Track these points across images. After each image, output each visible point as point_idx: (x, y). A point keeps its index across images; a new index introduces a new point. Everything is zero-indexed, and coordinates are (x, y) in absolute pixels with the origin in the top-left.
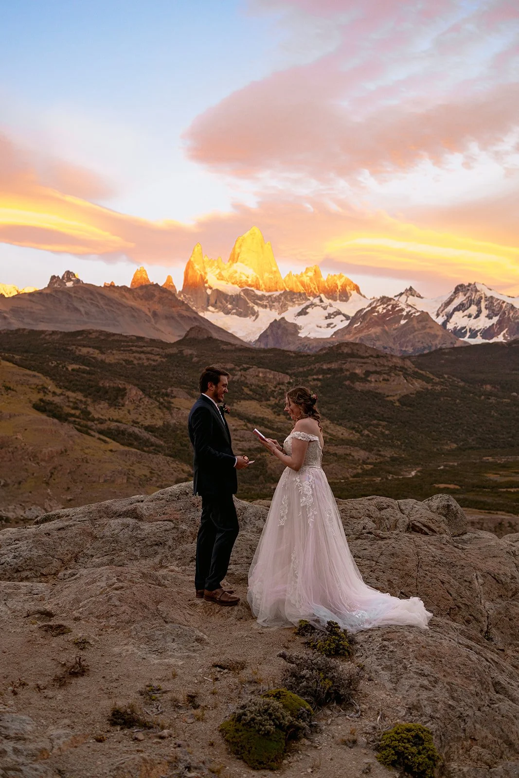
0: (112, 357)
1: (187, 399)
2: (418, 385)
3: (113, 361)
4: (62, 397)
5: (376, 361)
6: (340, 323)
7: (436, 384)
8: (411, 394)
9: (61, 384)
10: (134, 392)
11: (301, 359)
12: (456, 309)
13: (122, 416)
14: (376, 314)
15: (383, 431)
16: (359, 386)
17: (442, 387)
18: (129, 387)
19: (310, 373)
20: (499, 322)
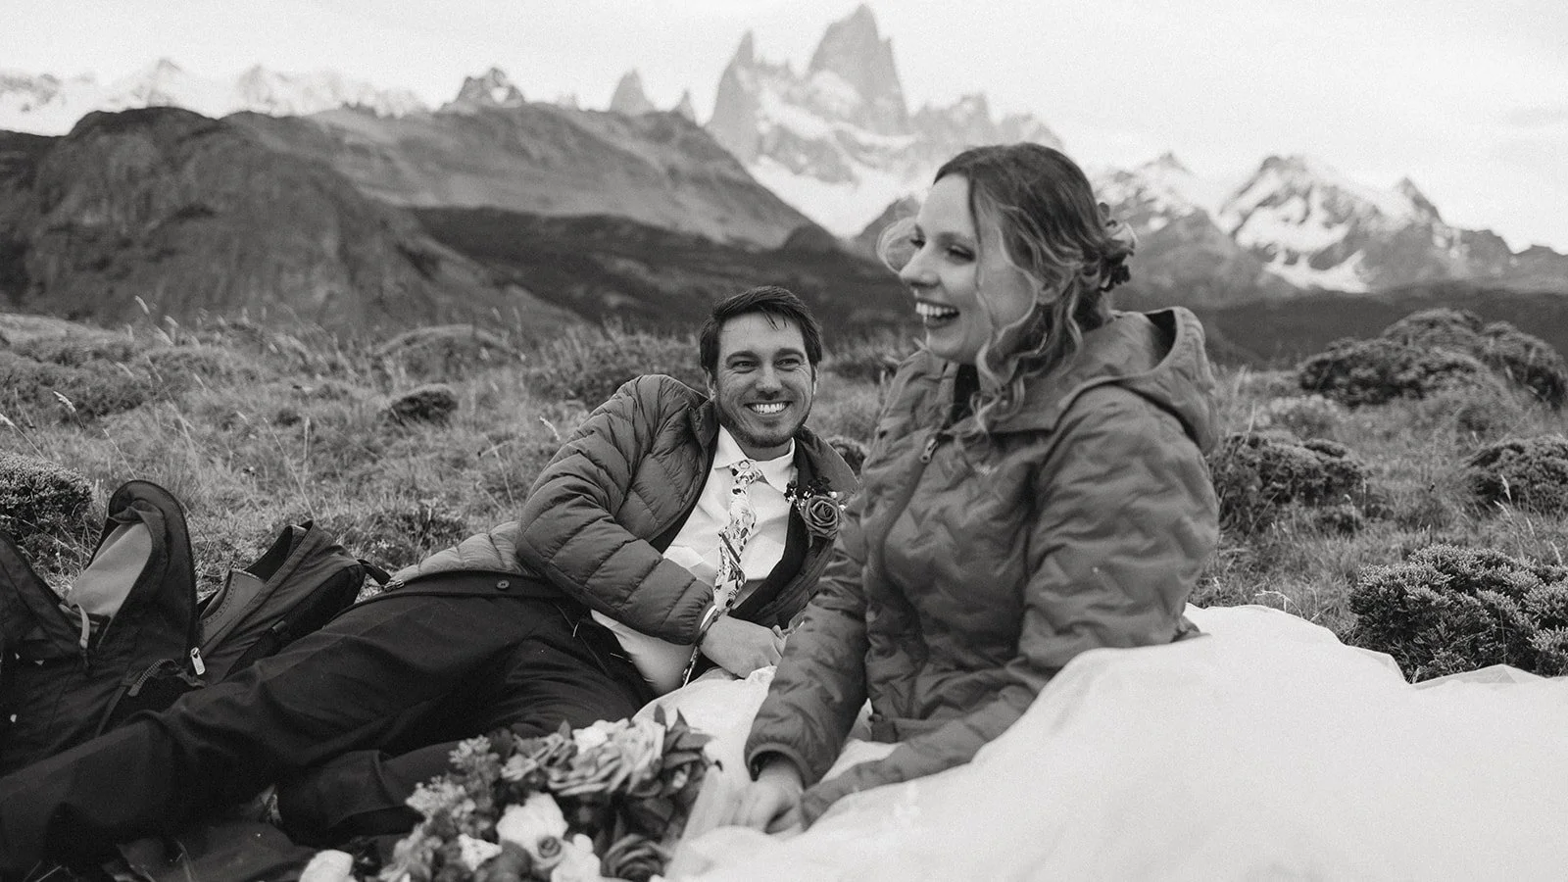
12: (1263, 204)
20: (1348, 238)
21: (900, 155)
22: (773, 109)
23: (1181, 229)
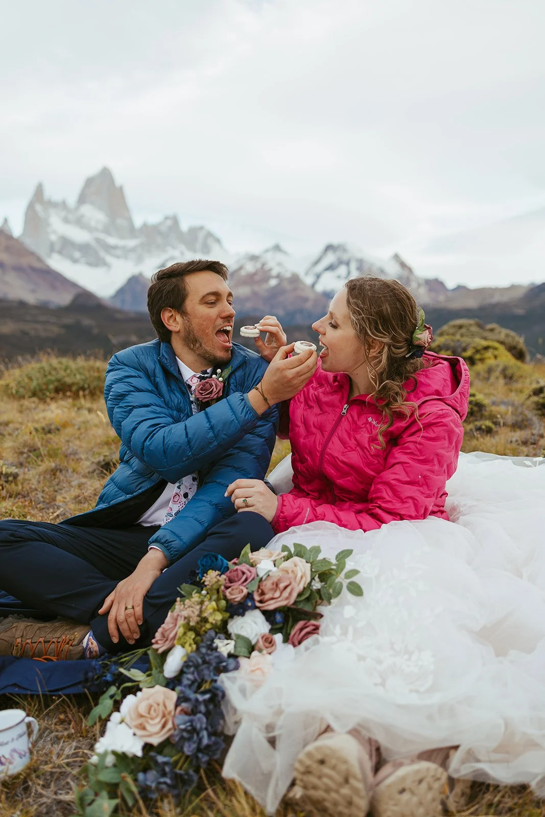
12: (325, 269)
21: (133, 250)
22: (58, 227)
23: (286, 285)
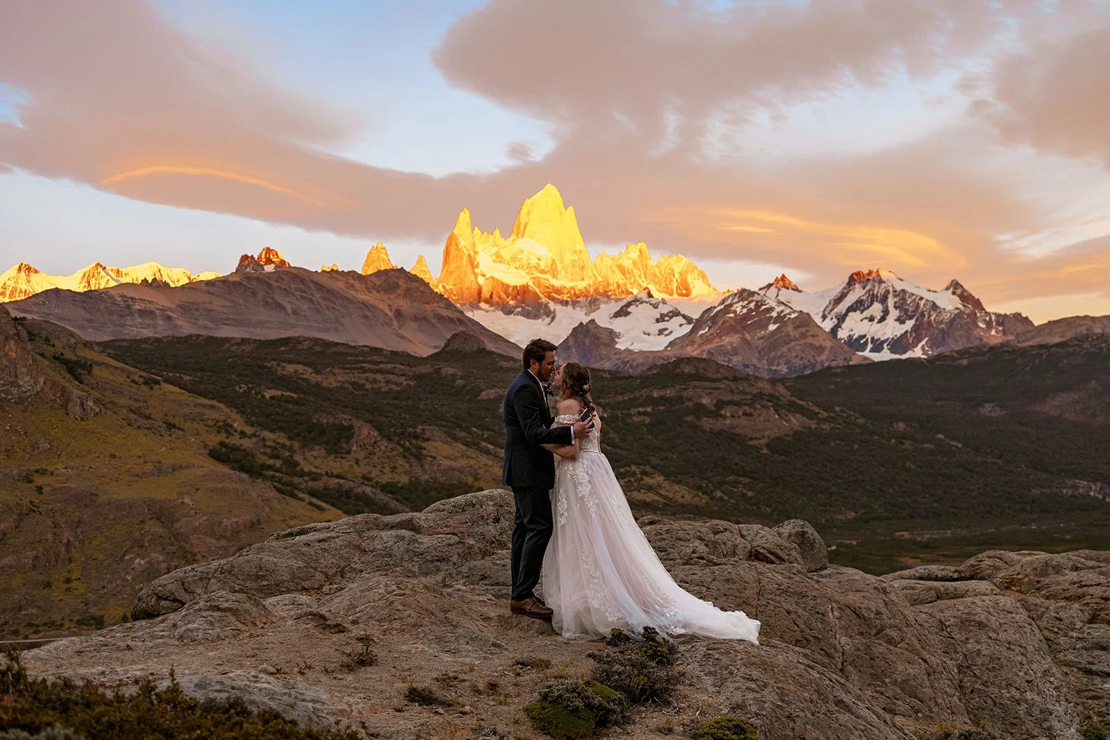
0: (334, 379)
1: (447, 443)
2: (795, 422)
3: (334, 385)
4: (254, 440)
5: (733, 385)
6: (679, 329)
7: (825, 420)
8: (786, 435)
9: (253, 419)
10: (365, 432)
11: (619, 382)
12: (852, 309)
13: (347, 468)
14: (732, 315)
15: (745, 491)
16: (707, 423)
17: (832, 425)
18: (357, 424)
19: (632, 403)
20: (916, 328)
22: (488, 267)
23: (789, 329)
